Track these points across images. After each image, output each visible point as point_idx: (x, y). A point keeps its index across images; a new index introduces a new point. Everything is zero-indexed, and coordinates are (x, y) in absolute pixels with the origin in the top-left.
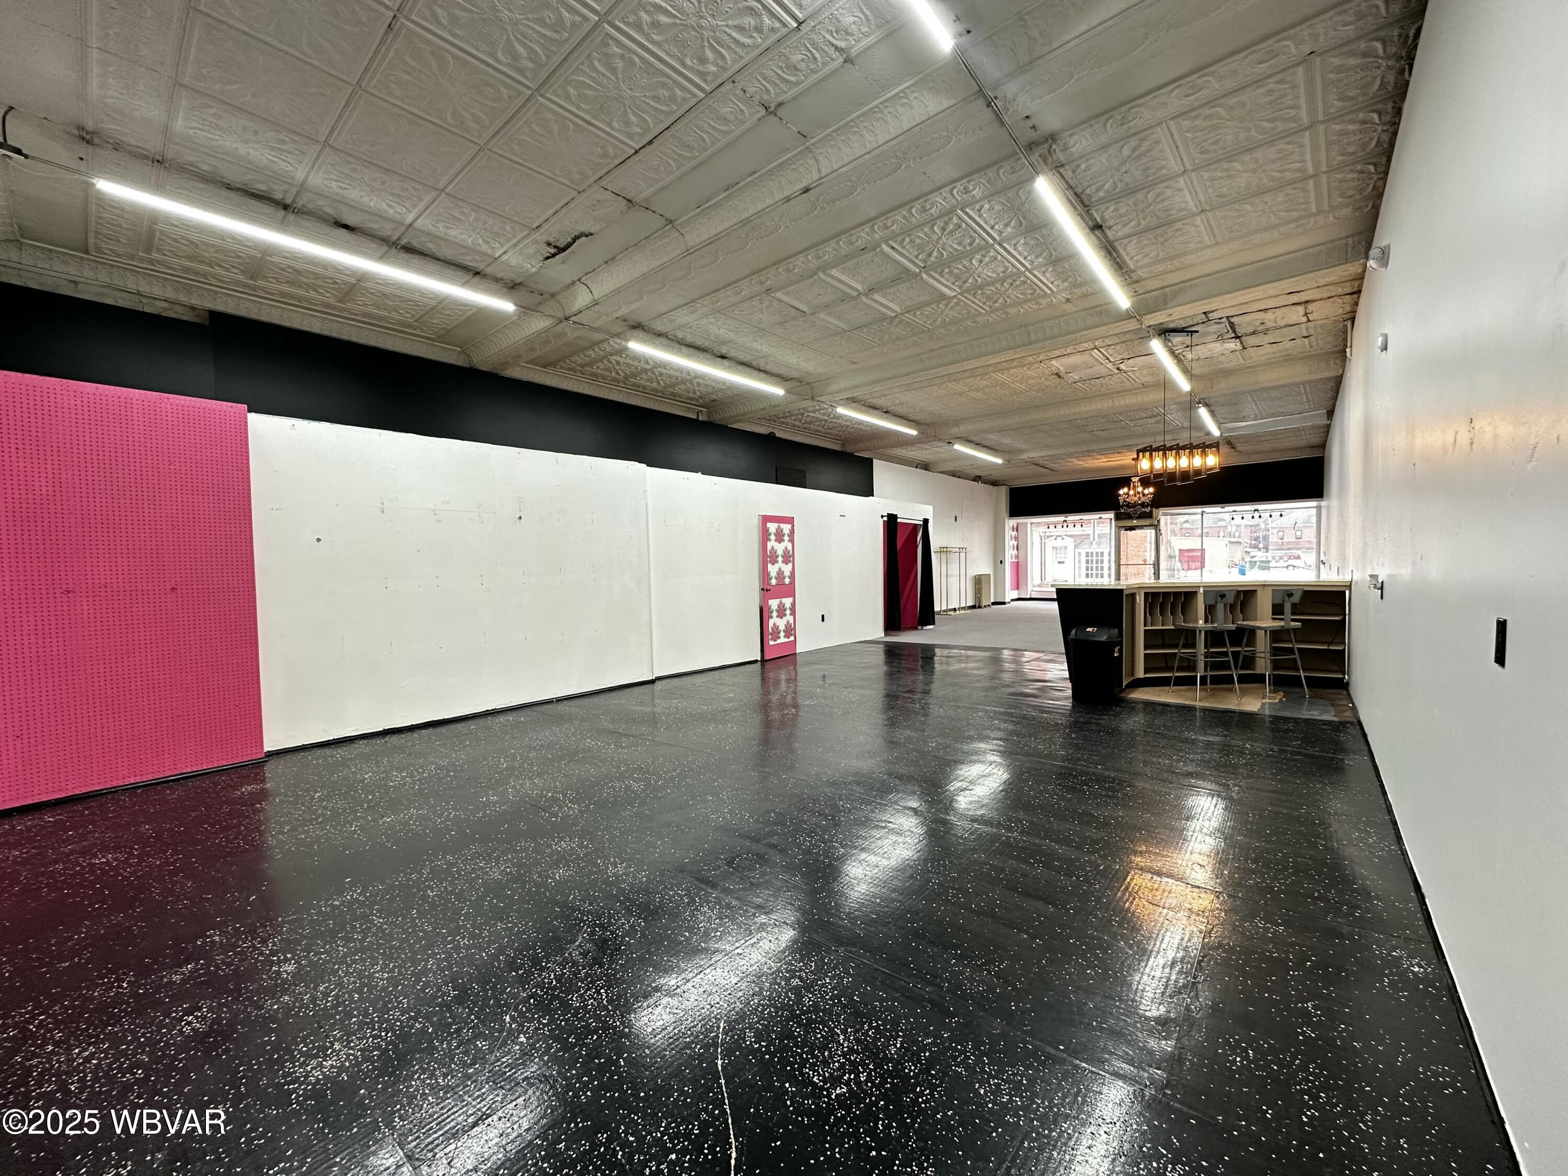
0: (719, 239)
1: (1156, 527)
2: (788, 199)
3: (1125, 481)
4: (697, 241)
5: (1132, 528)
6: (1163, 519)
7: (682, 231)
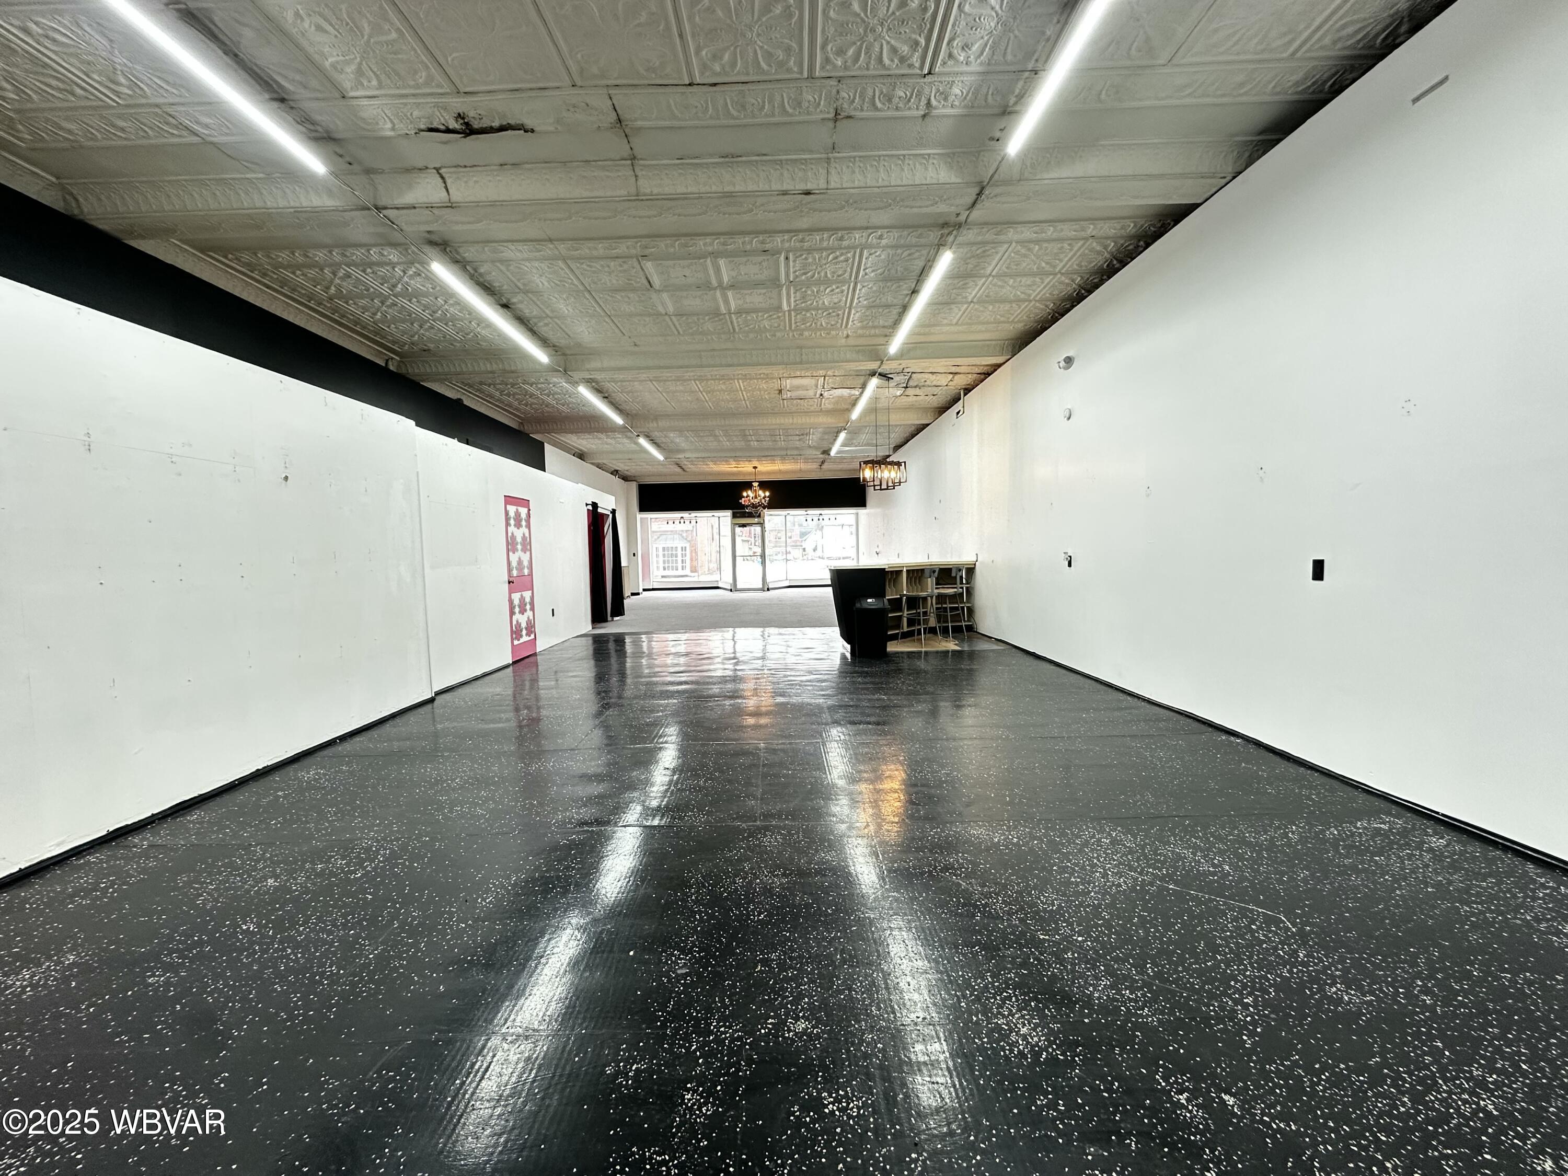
0: (686, 198)
1: (762, 524)
2: (785, 193)
3: (748, 485)
4: (655, 191)
5: (744, 526)
6: (767, 518)
7: (639, 173)
